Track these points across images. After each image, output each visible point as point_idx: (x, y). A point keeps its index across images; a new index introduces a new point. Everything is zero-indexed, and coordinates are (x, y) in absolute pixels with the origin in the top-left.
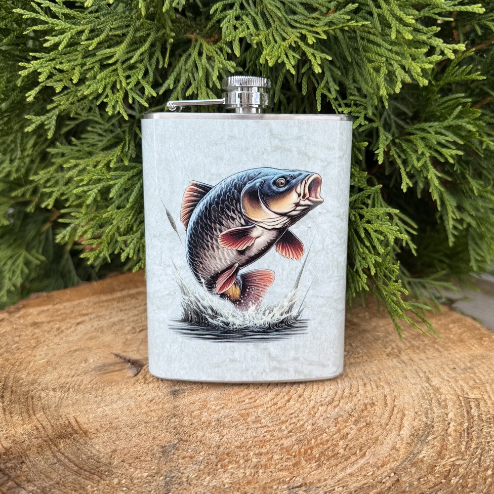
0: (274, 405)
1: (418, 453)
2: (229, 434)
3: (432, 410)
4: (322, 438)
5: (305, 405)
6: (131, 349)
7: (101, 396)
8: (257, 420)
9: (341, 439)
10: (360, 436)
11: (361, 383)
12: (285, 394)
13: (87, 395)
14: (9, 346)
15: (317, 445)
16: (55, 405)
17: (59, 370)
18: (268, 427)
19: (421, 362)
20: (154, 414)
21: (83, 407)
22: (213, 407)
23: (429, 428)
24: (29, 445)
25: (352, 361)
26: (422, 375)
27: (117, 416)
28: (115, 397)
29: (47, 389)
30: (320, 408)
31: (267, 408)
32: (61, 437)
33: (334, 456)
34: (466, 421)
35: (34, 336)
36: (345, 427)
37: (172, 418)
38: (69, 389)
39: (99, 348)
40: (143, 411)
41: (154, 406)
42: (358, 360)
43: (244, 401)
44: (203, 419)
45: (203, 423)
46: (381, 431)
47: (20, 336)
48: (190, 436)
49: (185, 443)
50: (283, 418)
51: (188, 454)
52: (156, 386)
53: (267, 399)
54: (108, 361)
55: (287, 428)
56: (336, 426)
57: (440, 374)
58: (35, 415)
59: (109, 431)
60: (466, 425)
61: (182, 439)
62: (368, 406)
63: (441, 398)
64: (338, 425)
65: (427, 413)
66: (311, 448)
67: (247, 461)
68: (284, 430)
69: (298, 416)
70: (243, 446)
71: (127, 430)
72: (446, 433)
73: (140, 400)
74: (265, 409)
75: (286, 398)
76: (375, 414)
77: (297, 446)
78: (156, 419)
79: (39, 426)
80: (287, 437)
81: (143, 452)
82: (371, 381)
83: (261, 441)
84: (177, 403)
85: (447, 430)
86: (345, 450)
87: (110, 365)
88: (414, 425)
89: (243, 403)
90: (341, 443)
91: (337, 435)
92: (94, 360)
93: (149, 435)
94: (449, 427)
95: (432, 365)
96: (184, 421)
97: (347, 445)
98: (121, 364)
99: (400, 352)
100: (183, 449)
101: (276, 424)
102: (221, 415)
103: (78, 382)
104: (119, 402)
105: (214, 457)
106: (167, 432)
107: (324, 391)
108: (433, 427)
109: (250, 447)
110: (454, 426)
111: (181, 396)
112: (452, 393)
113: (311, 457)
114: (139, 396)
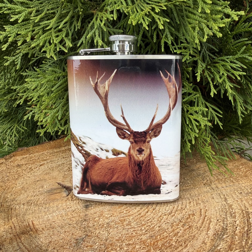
0: (139, 215)
1: (217, 246)
2: (113, 232)
3: (227, 219)
4: (164, 235)
5: (156, 215)
6: (67, 180)
7: (48, 208)
8: (129, 224)
9: (174, 236)
10: (185, 234)
11: (188, 202)
12: (146, 208)
13: (40, 208)
14: (3, 179)
15: (161, 239)
16: (23, 213)
17: (28, 192)
18: (135, 228)
19: (223, 189)
20: (74, 219)
21: (37, 215)
22: (106, 216)
23: (224, 230)
24: (5, 238)
25: (184, 188)
26: (222, 197)
27: (54, 220)
28: (55, 208)
29: (20, 203)
30: (164, 217)
31: (135, 216)
32: (23, 233)
33: (170, 246)
34: (246, 226)
35: (17, 173)
36: (177, 228)
37: (83, 222)
38: (32, 204)
39: (50, 180)
40: (68, 217)
41: (75, 214)
42: (188, 188)
43: (123, 212)
44: (100, 223)
45: (100, 225)
46: (197, 231)
47: (10, 173)
48: (92, 233)
49: (89, 237)
50: (143, 223)
51: (90, 244)
52: (77, 203)
53: (136, 211)
54: (54, 187)
55: (145, 228)
56: (172, 228)
57: (233, 197)
58: (11, 219)
59: (49, 230)
60: (246, 228)
61: (87, 235)
62: (191, 216)
63: (232, 211)
64: (173, 227)
65: (224, 221)
66: (157, 241)
67: (121, 249)
68: (143, 230)
69: (152, 221)
70: (120, 240)
71: (59, 229)
72: (234, 233)
73: (68, 210)
74: (134, 217)
75: (146, 210)
76: (194, 221)
77: (150, 240)
78: (75, 222)
79: (13, 226)
80: (144, 234)
81: (65, 243)
82: (194, 200)
83: (130, 236)
84: (87, 213)
85: (235, 232)
86: (176, 243)
87: (55, 189)
88: (216, 228)
89: (123, 213)
90: (174, 238)
91: (172, 233)
92: (47, 187)
93: (70, 232)
94: (236, 230)
95: (229, 191)
96: (90, 224)
97: (178, 240)
98: (60, 189)
99: (211, 183)
100: (87, 241)
101: (139, 226)
102: (110, 220)
103: (37, 200)
104: (57, 212)
105: (103, 246)
106: (80, 230)
107: (167, 206)
108: (227, 229)
109: (124, 240)
110: (239, 229)
111: (90, 208)
112: (239, 208)
113: (156, 247)
114: (68, 208)
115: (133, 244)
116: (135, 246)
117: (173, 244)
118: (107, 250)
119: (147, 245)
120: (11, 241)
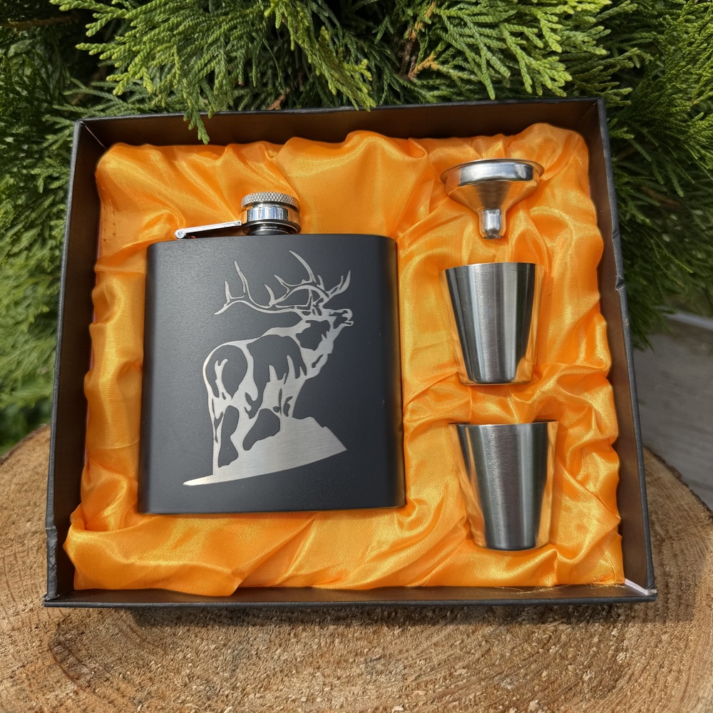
115: (348, 616)
116: (351, 622)
117: (427, 614)
118: (294, 630)
119: (376, 618)
120: (100, 616)
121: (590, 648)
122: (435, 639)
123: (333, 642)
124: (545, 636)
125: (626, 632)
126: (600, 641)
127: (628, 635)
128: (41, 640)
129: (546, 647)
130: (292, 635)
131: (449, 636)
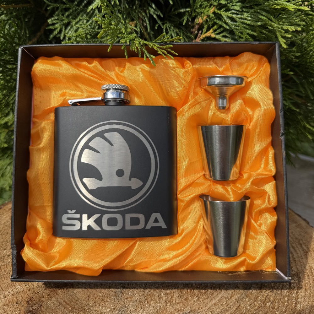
51: (129, 296)
67: (160, 299)
100: (126, 293)
120: (49, 296)
121: (284, 303)
122: (214, 302)
123: (166, 305)
124: (263, 298)
125: (299, 295)
126: (288, 300)
127: (299, 296)
128: (20, 310)
129: (264, 303)
130: (146, 302)
131: (220, 300)
